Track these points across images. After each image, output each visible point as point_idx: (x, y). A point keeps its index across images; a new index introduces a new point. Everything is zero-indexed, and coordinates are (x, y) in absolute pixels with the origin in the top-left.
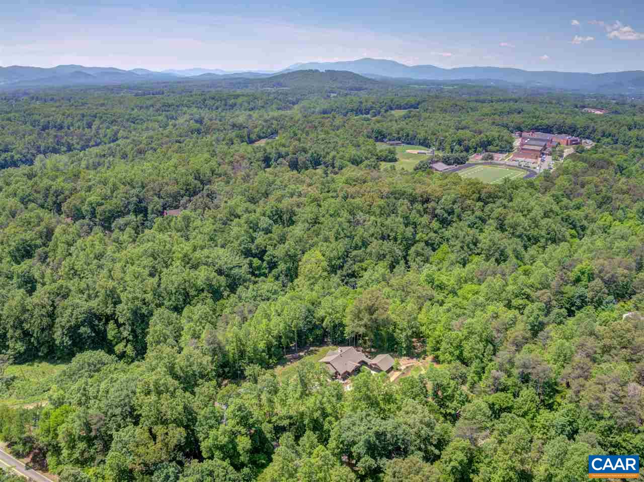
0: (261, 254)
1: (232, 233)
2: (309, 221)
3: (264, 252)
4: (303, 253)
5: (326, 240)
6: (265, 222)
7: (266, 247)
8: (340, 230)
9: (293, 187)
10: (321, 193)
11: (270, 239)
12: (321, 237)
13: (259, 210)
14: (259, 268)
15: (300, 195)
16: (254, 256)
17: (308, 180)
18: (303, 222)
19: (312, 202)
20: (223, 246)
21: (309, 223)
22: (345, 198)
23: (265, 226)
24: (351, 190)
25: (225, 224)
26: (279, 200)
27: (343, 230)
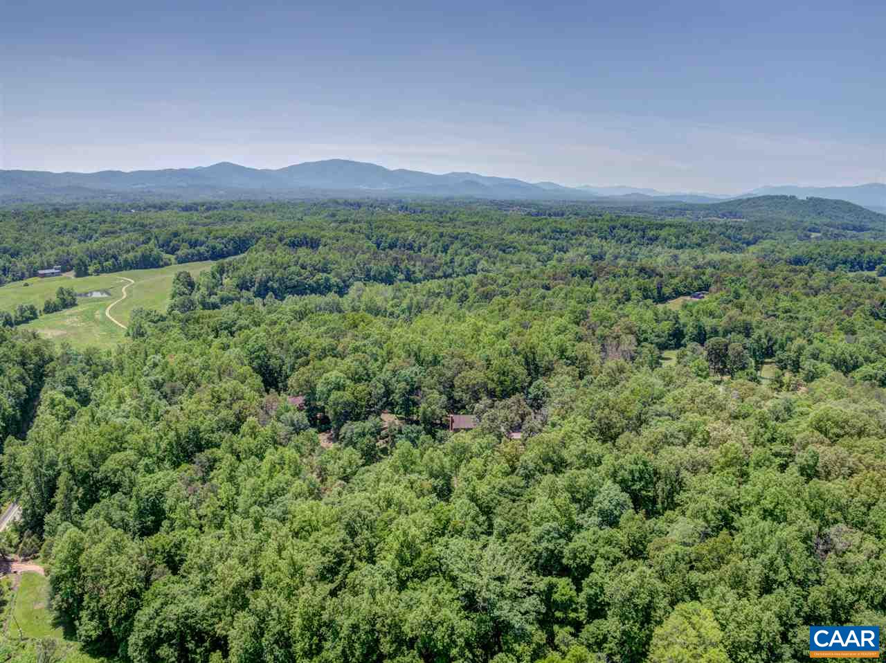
0: (580, 573)
1: (532, 507)
2: (710, 516)
3: (586, 570)
4: (673, 604)
5: (738, 582)
6: (609, 494)
7: (592, 560)
8: (780, 561)
9: (694, 417)
10: (756, 443)
11: (609, 542)
12: (727, 570)
13: (608, 460)
14: (567, 605)
15: (705, 443)
16: (564, 571)
17: (733, 406)
18: (695, 516)
19: (729, 464)
20: (503, 535)
21: (707, 522)
22: (809, 472)
23: (606, 505)
24: (828, 453)
25: (528, 477)
26: (655, 448)
27: (788, 560)
